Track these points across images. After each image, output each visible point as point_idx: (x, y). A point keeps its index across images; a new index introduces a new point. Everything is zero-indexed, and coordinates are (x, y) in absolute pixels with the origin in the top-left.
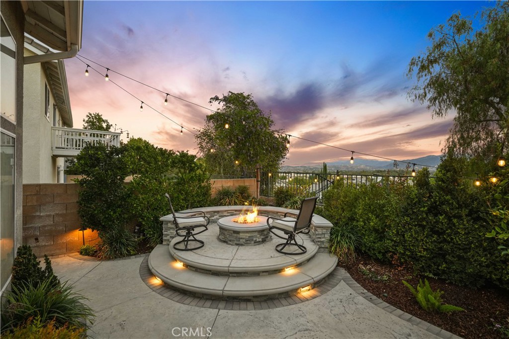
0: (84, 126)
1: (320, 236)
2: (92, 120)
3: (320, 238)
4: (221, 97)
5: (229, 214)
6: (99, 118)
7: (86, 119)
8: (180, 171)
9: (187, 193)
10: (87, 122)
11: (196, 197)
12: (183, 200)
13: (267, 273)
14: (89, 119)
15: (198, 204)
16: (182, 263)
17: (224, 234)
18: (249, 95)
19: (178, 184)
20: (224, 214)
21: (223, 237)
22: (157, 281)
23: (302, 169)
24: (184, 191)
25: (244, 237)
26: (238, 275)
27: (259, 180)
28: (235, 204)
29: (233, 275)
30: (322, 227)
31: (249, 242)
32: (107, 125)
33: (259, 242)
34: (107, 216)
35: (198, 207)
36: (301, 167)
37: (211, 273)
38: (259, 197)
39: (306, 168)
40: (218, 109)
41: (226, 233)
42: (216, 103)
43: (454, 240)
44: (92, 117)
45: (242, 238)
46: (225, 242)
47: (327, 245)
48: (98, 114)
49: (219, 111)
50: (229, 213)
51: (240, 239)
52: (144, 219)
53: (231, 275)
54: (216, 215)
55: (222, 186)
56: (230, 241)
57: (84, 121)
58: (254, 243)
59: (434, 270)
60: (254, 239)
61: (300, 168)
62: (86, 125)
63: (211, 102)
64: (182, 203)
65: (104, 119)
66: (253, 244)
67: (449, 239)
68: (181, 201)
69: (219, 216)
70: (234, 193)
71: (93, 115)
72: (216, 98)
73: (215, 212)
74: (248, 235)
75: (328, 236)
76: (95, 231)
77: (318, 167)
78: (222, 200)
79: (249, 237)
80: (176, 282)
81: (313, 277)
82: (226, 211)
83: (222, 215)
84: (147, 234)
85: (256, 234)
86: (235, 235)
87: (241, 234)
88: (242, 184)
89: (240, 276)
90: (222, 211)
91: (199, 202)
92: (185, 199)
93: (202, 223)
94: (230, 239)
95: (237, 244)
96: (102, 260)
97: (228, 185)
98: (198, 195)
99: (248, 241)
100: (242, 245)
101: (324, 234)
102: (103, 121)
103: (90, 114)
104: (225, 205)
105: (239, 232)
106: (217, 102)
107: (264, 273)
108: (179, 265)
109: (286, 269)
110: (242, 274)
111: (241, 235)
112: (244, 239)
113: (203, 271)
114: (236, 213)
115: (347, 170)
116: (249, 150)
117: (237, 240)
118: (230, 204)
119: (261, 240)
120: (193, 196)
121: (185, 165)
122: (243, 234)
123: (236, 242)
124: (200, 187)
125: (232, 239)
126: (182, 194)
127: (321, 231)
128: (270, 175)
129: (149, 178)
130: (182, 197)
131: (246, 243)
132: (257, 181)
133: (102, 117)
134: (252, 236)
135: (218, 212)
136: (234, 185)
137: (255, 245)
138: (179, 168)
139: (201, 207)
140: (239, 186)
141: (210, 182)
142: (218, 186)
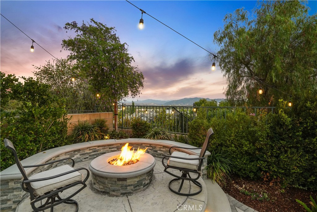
4: (80, 25)
5: (91, 151)
8: (25, 104)
9: (37, 133)
12: (31, 142)
15: (52, 144)
17: (104, 183)
19: (23, 121)
20: (86, 152)
21: (101, 187)
24: (33, 130)
25: (132, 183)
27: (118, 113)
28: (96, 139)
31: (138, 188)
38: (117, 129)
41: (106, 181)
45: (129, 186)
46: (104, 193)
47: (205, 172)
50: (91, 150)
51: (126, 186)
54: (77, 154)
55: (79, 121)
56: (114, 191)
58: (144, 187)
60: (143, 183)
63: (65, 28)
64: (31, 146)
66: (142, 189)
68: (29, 143)
69: (80, 155)
70: (93, 127)
72: (74, 25)
73: (75, 151)
74: (137, 180)
75: (206, 164)
78: (81, 137)
79: (138, 181)
82: (88, 148)
83: (83, 153)
85: (145, 176)
86: (121, 183)
87: (128, 181)
88: (98, 118)
90: (83, 149)
91: (54, 141)
92: (35, 141)
93: (78, 179)
94: (113, 188)
95: (124, 194)
97: (85, 119)
98: (53, 134)
99: (136, 186)
100: (130, 193)
104: (84, 141)
105: (126, 179)
106: (74, 30)
111: (129, 182)
112: (132, 185)
114: (98, 148)
116: (114, 82)
117: (123, 189)
118: (89, 140)
120: (46, 135)
121: (33, 96)
122: (130, 180)
123: (121, 192)
124: (55, 124)
125: (117, 188)
126: (30, 134)
130: (31, 139)
131: (135, 190)
132: (115, 115)
134: (141, 180)
135: (79, 150)
136: (90, 119)
137: (144, 190)
138: (24, 100)
140: (95, 120)
141: (67, 118)
142: (74, 121)
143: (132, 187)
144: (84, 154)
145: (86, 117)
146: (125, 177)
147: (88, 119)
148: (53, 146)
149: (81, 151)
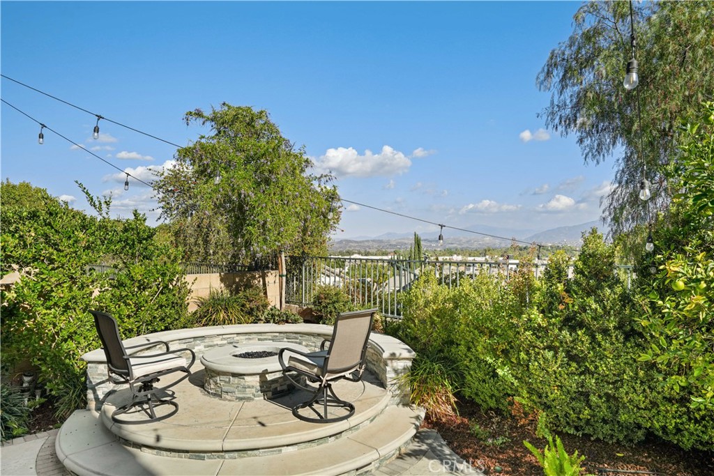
4: (208, 113)
5: (225, 342)
11: (156, 310)
12: (129, 317)
13: (296, 448)
15: (160, 324)
17: (215, 381)
18: (261, 112)
20: (215, 343)
23: (376, 245)
25: (253, 384)
27: (285, 273)
28: (238, 321)
33: (283, 391)
35: (161, 331)
36: (373, 241)
38: (284, 305)
39: (383, 244)
40: (203, 137)
42: (196, 123)
43: (600, 369)
45: (249, 387)
49: (203, 141)
50: (225, 339)
51: (245, 387)
55: (211, 287)
56: (227, 393)
59: (573, 421)
61: (370, 244)
63: (187, 120)
67: (592, 368)
68: (126, 320)
69: (205, 347)
70: (235, 300)
72: (199, 114)
73: (196, 338)
77: (406, 241)
78: (212, 315)
81: (378, 448)
82: (218, 335)
83: (211, 344)
84: (51, 390)
86: (236, 381)
90: (211, 337)
91: (163, 320)
92: (134, 316)
94: (226, 388)
95: (240, 399)
100: (249, 399)
105: (245, 375)
106: (200, 120)
107: (291, 447)
109: (330, 439)
111: (248, 380)
112: (254, 388)
114: (238, 338)
115: (459, 247)
117: (239, 391)
123: (237, 395)
125: (230, 388)
132: (281, 276)
135: (202, 338)
139: (167, 329)
141: (186, 280)
142: (203, 287)
144: (211, 346)
148: (163, 328)
149: (207, 340)
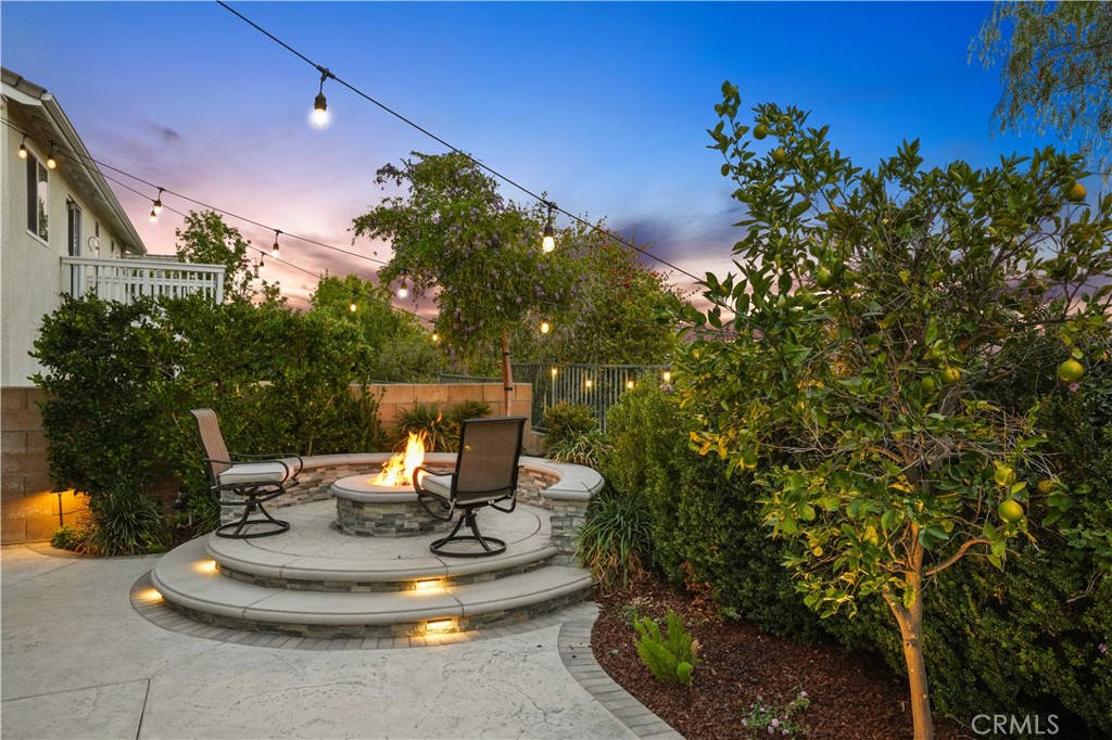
0: (179, 247)
1: (560, 524)
2: (198, 230)
3: (561, 528)
4: (401, 167)
6: (215, 224)
7: (185, 228)
10: (186, 238)
11: (326, 426)
13: (369, 589)
14: (192, 227)
15: (332, 444)
16: (213, 563)
22: (153, 596)
25: (374, 516)
26: (304, 586)
29: (293, 585)
30: (567, 500)
31: (383, 528)
32: (238, 241)
33: (412, 530)
34: (99, 460)
35: (334, 453)
37: (253, 580)
40: (385, 200)
42: (390, 183)
44: (199, 221)
45: (369, 519)
47: (577, 546)
48: (212, 214)
52: (184, 473)
53: (288, 586)
55: (415, 402)
56: (347, 524)
57: (178, 233)
58: (397, 531)
60: (398, 522)
62: (183, 244)
63: (379, 181)
65: (229, 227)
66: (394, 535)
71: (200, 217)
72: (391, 171)
74: (383, 511)
75: (579, 522)
76: (80, 494)
79: (385, 516)
80: (173, 591)
81: (464, 603)
85: (401, 510)
86: (356, 511)
87: (367, 509)
88: (477, 399)
89: (306, 590)
91: (336, 439)
95: (360, 534)
96: (84, 556)
97: (435, 398)
99: (381, 525)
100: (368, 535)
101: (572, 517)
102: (226, 230)
103: (195, 215)
105: (363, 503)
106: (393, 180)
107: (362, 588)
108: (209, 567)
109: (418, 585)
110: (313, 586)
111: (368, 511)
113: (240, 577)
117: (358, 523)
119: (415, 525)
122: (370, 509)
123: (356, 528)
124: (338, 401)
125: (350, 520)
127: (562, 509)
128: (554, 372)
129: (196, 377)
131: (377, 532)
133: (223, 221)
134: (393, 516)
137: (397, 537)
140: (467, 402)
142: (404, 401)
143: (373, 524)
145: (436, 394)
146: (361, 500)
147: (445, 400)
